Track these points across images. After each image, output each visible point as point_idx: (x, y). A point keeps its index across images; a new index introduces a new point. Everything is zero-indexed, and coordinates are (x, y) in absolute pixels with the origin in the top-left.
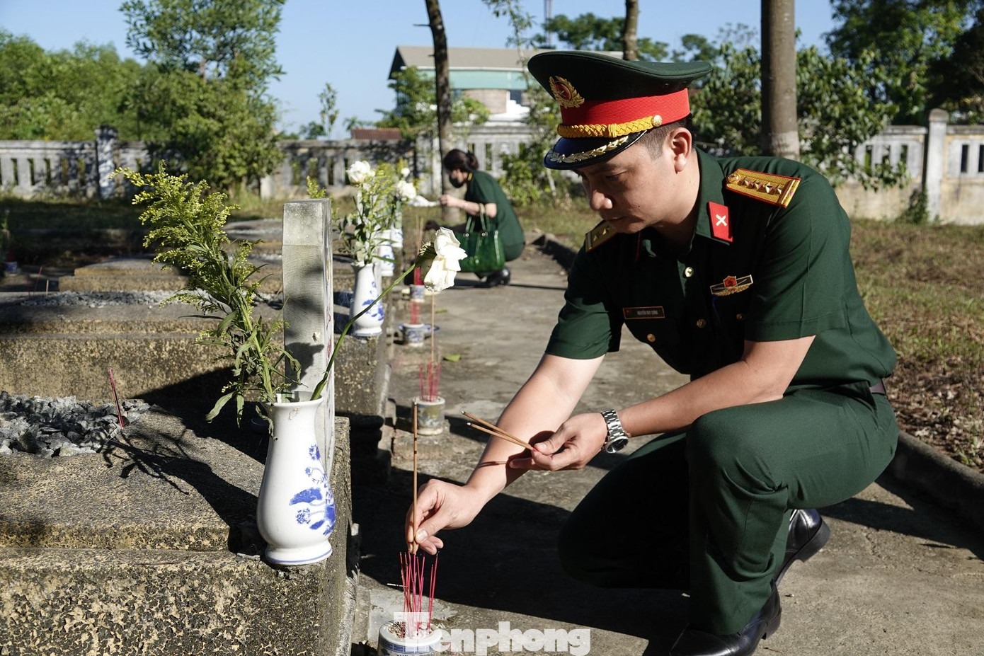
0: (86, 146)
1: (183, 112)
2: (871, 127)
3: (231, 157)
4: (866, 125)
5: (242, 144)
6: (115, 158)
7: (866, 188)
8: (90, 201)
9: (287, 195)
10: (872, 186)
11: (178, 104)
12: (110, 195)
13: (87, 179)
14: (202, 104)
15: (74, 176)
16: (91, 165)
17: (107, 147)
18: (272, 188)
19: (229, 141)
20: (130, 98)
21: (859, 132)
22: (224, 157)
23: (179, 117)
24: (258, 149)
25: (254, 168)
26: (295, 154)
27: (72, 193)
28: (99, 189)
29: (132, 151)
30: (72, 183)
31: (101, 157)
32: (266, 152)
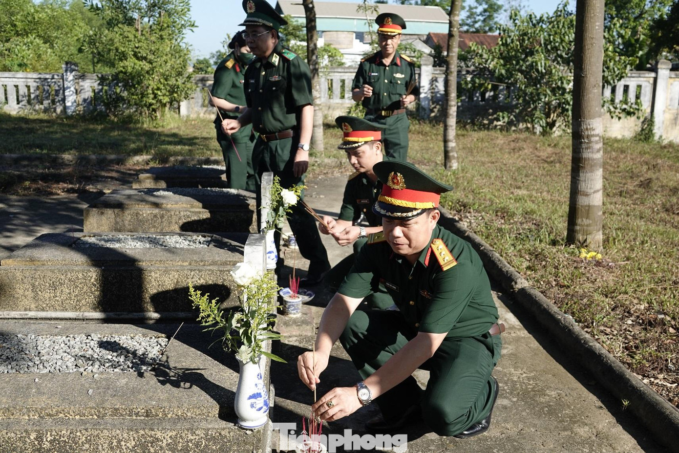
0: (56, 77)
1: (123, 56)
2: (618, 74)
3: (158, 89)
4: (614, 72)
5: (166, 80)
6: (76, 84)
7: (612, 117)
8: (58, 117)
9: (199, 114)
10: (617, 116)
11: (120, 51)
12: (73, 112)
13: (57, 100)
14: (137, 50)
15: (47, 98)
16: (59, 90)
17: (70, 76)
18: (188, 108)
19: (156, 78)
20: (85, 44)
21: (609, 78)
22: (153, 89)
23: (121, 60)
24: (177, 83)
25: (175, 97)
26: (204, 85)
27: (46, 111)
28: (65, 108)
29: (88, 81)
30: (46, 103)
31: (67, 84)
32: (183, 86)
